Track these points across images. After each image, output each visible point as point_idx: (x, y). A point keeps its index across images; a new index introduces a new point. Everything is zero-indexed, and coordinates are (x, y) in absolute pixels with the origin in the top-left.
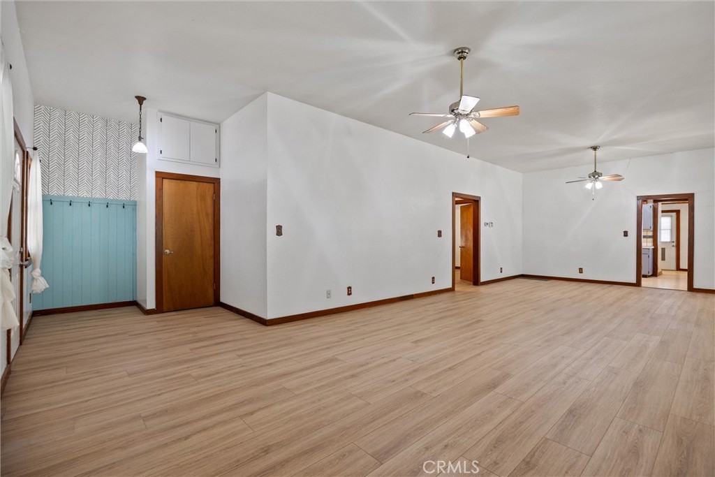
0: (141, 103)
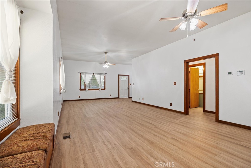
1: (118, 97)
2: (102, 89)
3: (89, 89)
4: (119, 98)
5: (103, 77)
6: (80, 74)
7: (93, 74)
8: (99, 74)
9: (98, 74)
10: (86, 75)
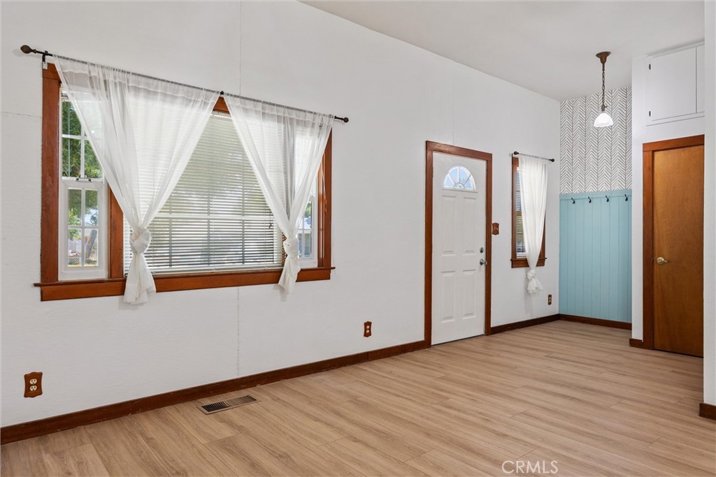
0: (603, 62)
1: (421, 338)
2: (304, 276)
3: (165, 269)
4: (426, 344)
5: (308, 148)
6: (51, 79)
7: (213, 100)
8: (275, 111)
9: (266, 108)
10: (130, 99)
